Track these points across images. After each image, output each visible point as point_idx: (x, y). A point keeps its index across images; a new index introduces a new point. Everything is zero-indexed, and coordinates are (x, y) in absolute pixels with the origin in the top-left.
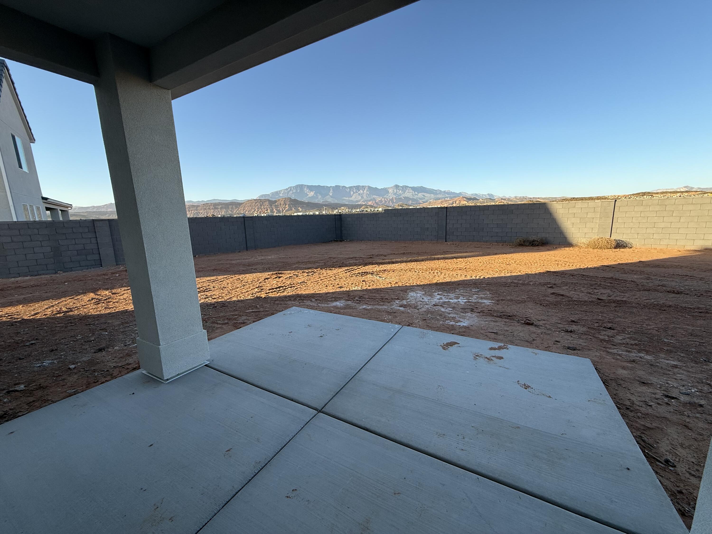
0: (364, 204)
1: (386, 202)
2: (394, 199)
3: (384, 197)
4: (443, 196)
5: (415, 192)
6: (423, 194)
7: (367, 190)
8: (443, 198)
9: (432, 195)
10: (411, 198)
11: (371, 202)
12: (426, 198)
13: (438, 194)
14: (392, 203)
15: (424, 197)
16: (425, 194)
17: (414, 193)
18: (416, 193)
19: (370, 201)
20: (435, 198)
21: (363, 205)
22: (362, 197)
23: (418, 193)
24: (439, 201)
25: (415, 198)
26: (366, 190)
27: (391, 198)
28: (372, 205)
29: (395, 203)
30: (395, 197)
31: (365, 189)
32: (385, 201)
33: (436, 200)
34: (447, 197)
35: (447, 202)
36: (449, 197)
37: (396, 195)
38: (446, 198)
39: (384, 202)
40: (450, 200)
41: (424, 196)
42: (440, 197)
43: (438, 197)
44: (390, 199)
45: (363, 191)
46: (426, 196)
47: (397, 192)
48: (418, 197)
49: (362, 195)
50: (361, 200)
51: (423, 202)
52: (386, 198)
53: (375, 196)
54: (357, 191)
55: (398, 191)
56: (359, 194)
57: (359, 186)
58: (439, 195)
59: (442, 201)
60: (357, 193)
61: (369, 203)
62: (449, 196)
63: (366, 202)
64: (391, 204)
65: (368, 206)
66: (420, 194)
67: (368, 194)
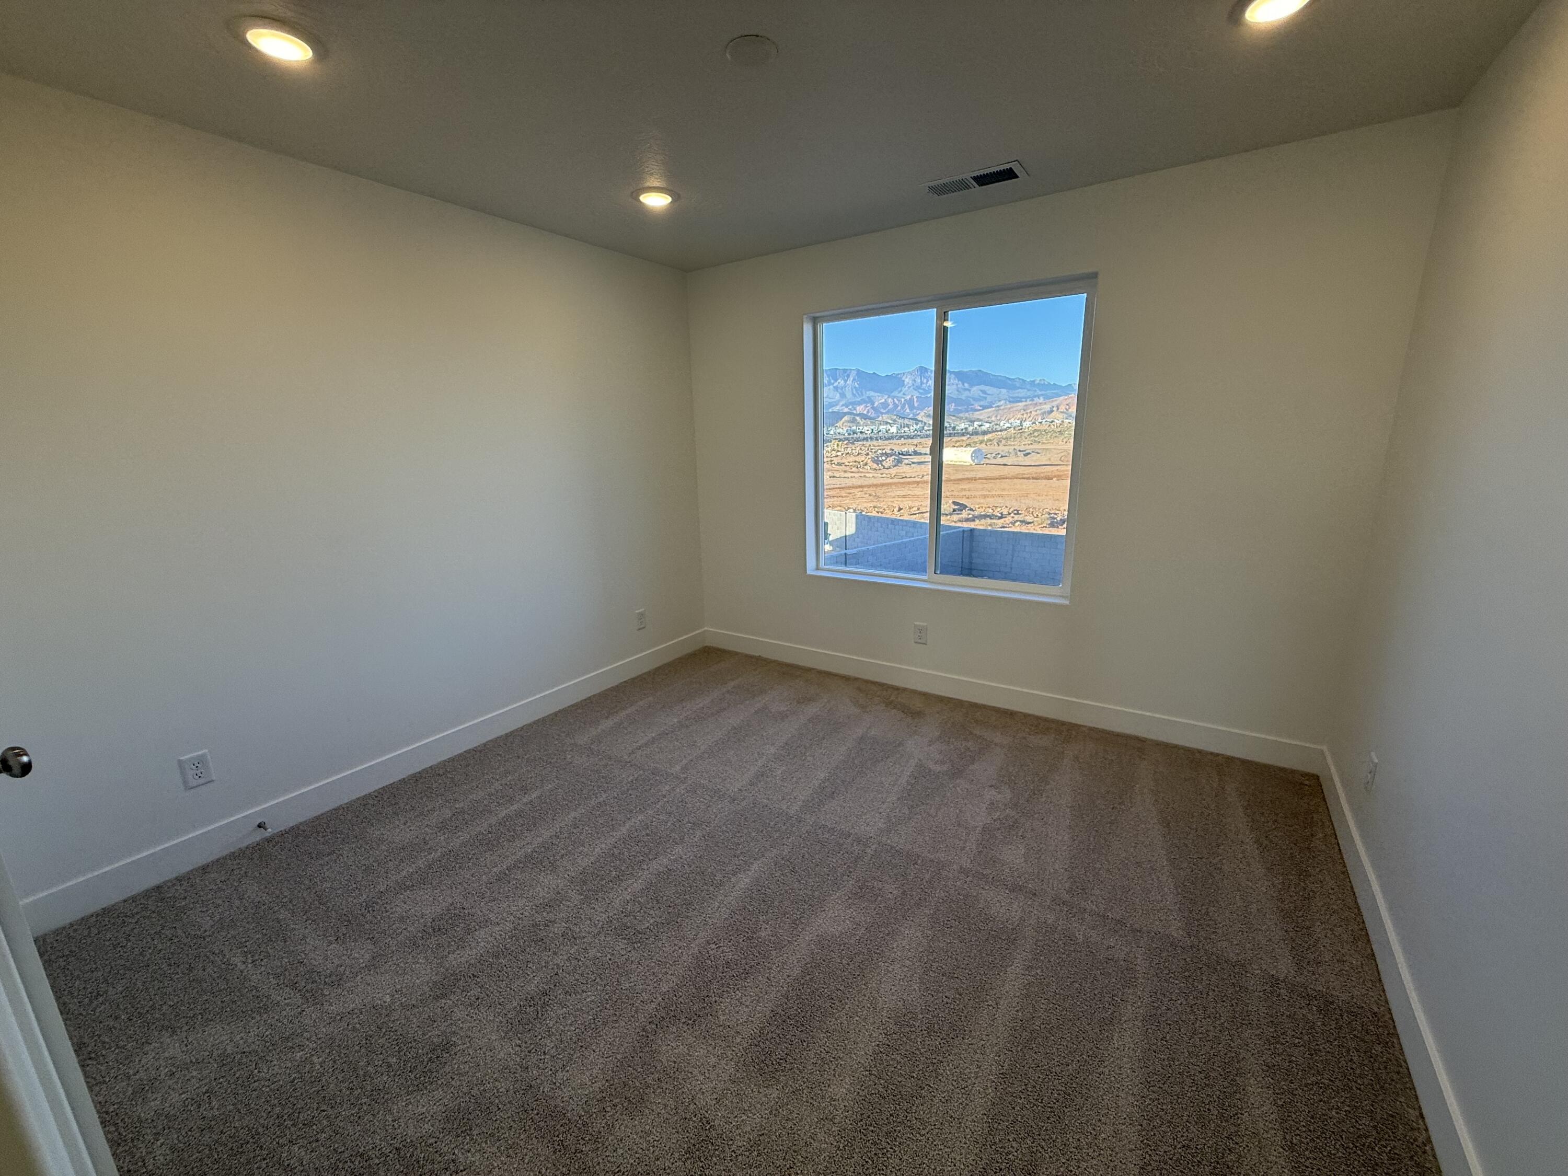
0: (846, 410)
1: (896, 406)
2: (915, 400)
3: (893, 394)
4: (1029, 394)
5: (963, 385)
6: (983, 387)
7: (854, 379)
8: (1029, 397)
9: (1004, 391)
10: (955, 397)
11: (862, 407)
12: (988, 396)
13: (1019, 388)
14: (911, 410)
15: (984, 396)
16: (986, 388)
17: (960, 386)
18: (966, 385)
19: (859, 404)
20: (1009, 397)
21: (845, 414)
22: (843, 395)
23: (972, 385)
24: (1020, 404)
25: (963, 397)
26: (852, 379)
27: (908, 397)
28: (865, 412)
29: (918, 409)
30: (918, 394)
31: (848, 376)
32: (894, 403)
33: (1013, 402)
34: (1038, 397)
35: (1039, 407)
36: (1042, 395)
37: (921, 391)
38: (1035, 396)
39: (891, 406)
40: (1045, 403)
41: (984, 392)
42: (1020, 395)
43: (1017, 395)
44: (906, 400)
45: (846, 381)
46: (988, 392)
47: (922, 383)
48: (970, 395)
49: (842, 389)
50: (839, 401)
51: (980, 406)
52: (897, 397)
53: (871, 393)
54: (832, 381)
55: (925, 381)
56: (836, 388)
57: (837, 369)
58: (1020, 390)
59: (1026, 405)
60: (831, 387)
61: (858, 408)
62: (1043, 392)
63: (850, 407)
64: (908, 411)
65: (858, 415)
66: (975, 389)
67: (855, 387)
